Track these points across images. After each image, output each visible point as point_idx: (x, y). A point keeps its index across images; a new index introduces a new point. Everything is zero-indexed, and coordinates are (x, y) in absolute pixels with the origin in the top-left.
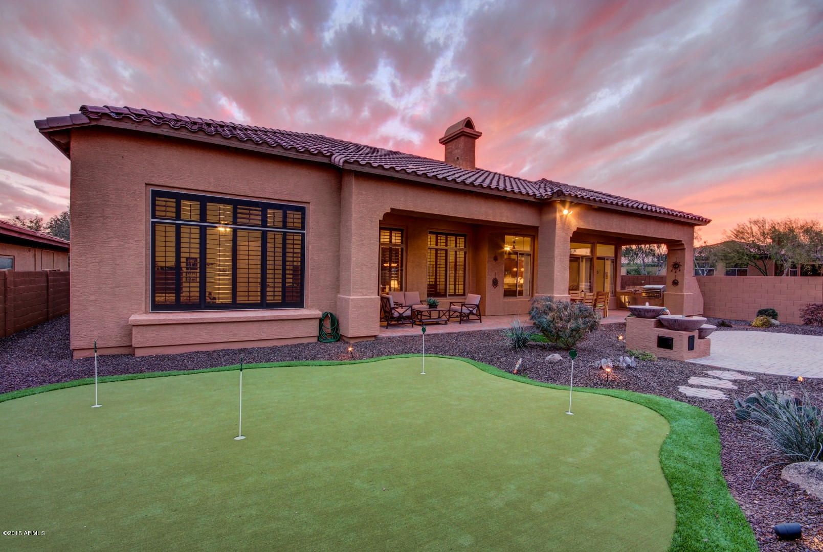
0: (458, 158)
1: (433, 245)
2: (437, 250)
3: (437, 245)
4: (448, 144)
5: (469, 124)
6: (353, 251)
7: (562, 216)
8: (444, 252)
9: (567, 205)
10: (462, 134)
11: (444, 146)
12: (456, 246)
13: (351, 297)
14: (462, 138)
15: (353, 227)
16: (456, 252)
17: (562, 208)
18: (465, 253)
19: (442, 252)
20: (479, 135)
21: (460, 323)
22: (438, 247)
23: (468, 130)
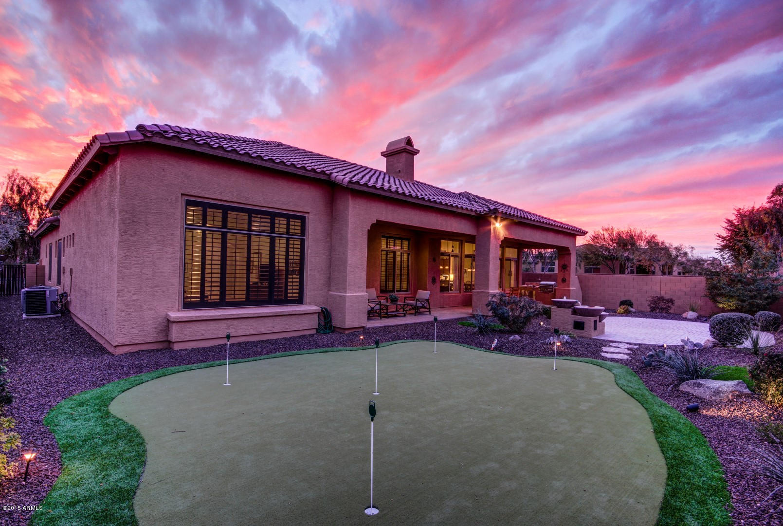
0: (399, 171)
1: (384, 246)
2: (387, 252)
3: (387, 247)
4: (389, 157)
5: (409, 141)
6: (349, 255)
7: (495, 229)
8: (393, 254)
9: (499, 219)
10: (404, 151)
11: (385, 159)
12: (402, 248)
13: (348, 294)
14: (404, 154)
15: (350, 234)
16: (401, 253)
17: (495, 222)
18: (409, 255)
19: (390, 254)
20: (417, 152)
21: (415, 315)
22: (388, 249)
23: (409, 148)
